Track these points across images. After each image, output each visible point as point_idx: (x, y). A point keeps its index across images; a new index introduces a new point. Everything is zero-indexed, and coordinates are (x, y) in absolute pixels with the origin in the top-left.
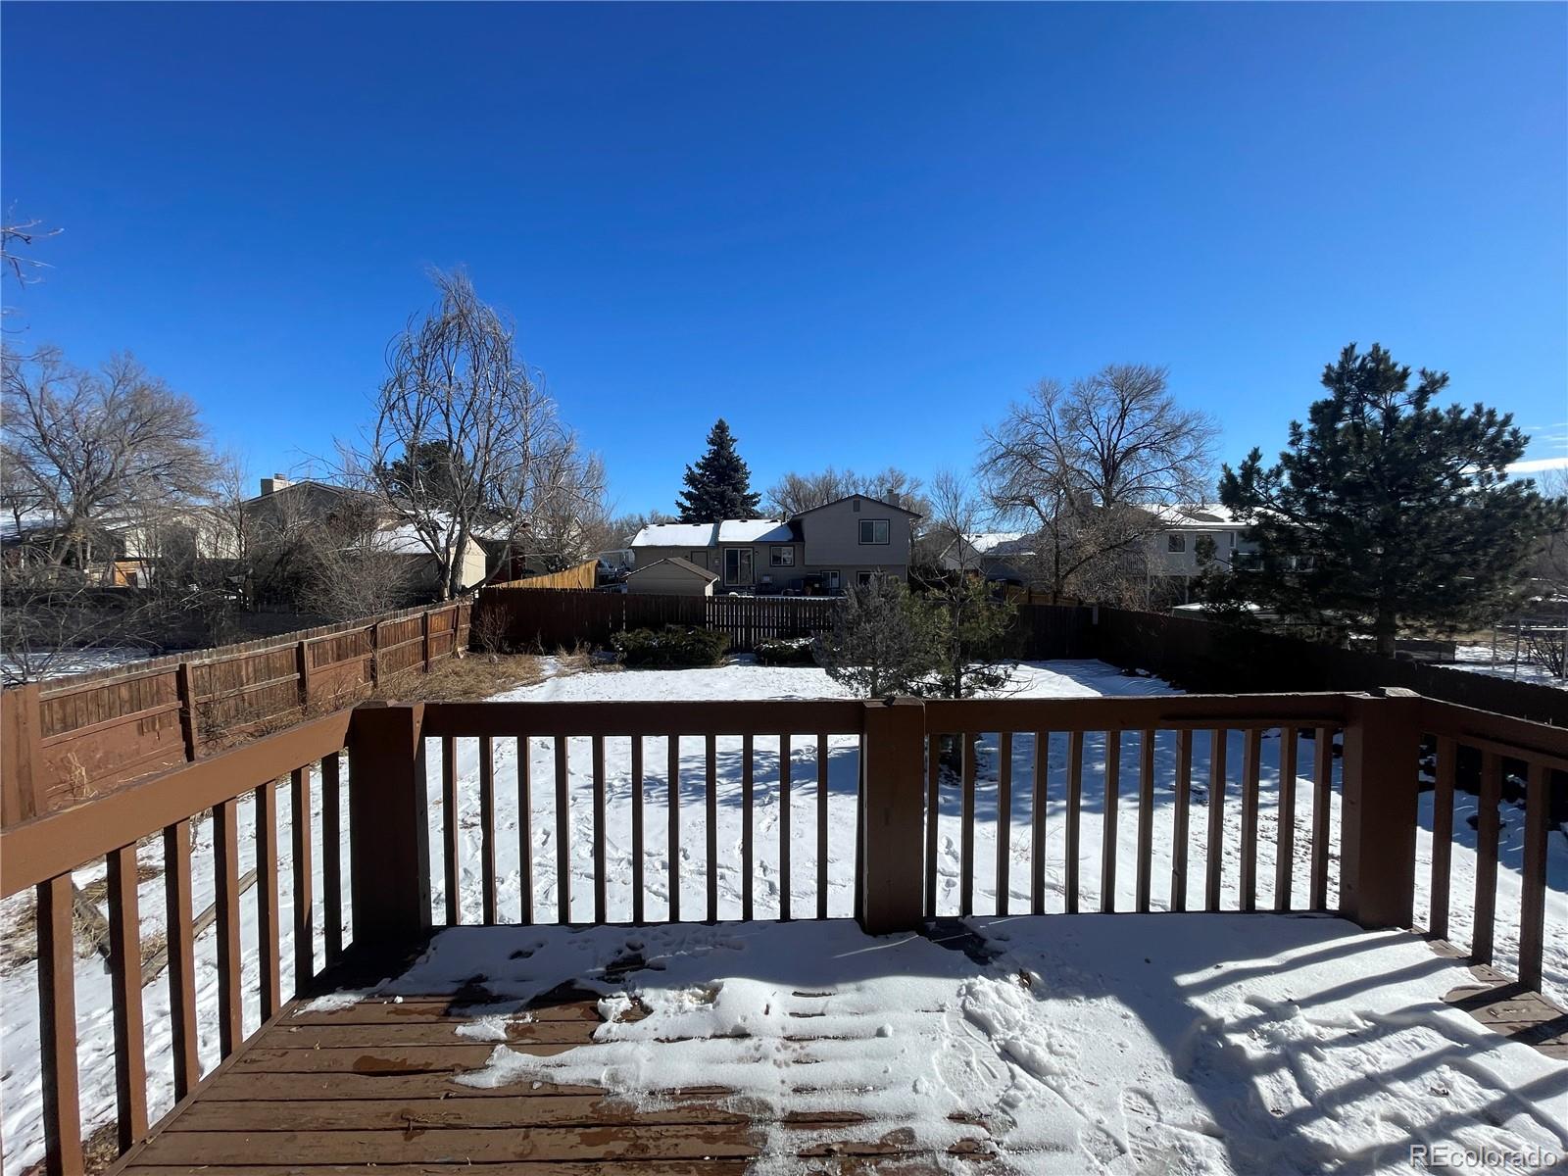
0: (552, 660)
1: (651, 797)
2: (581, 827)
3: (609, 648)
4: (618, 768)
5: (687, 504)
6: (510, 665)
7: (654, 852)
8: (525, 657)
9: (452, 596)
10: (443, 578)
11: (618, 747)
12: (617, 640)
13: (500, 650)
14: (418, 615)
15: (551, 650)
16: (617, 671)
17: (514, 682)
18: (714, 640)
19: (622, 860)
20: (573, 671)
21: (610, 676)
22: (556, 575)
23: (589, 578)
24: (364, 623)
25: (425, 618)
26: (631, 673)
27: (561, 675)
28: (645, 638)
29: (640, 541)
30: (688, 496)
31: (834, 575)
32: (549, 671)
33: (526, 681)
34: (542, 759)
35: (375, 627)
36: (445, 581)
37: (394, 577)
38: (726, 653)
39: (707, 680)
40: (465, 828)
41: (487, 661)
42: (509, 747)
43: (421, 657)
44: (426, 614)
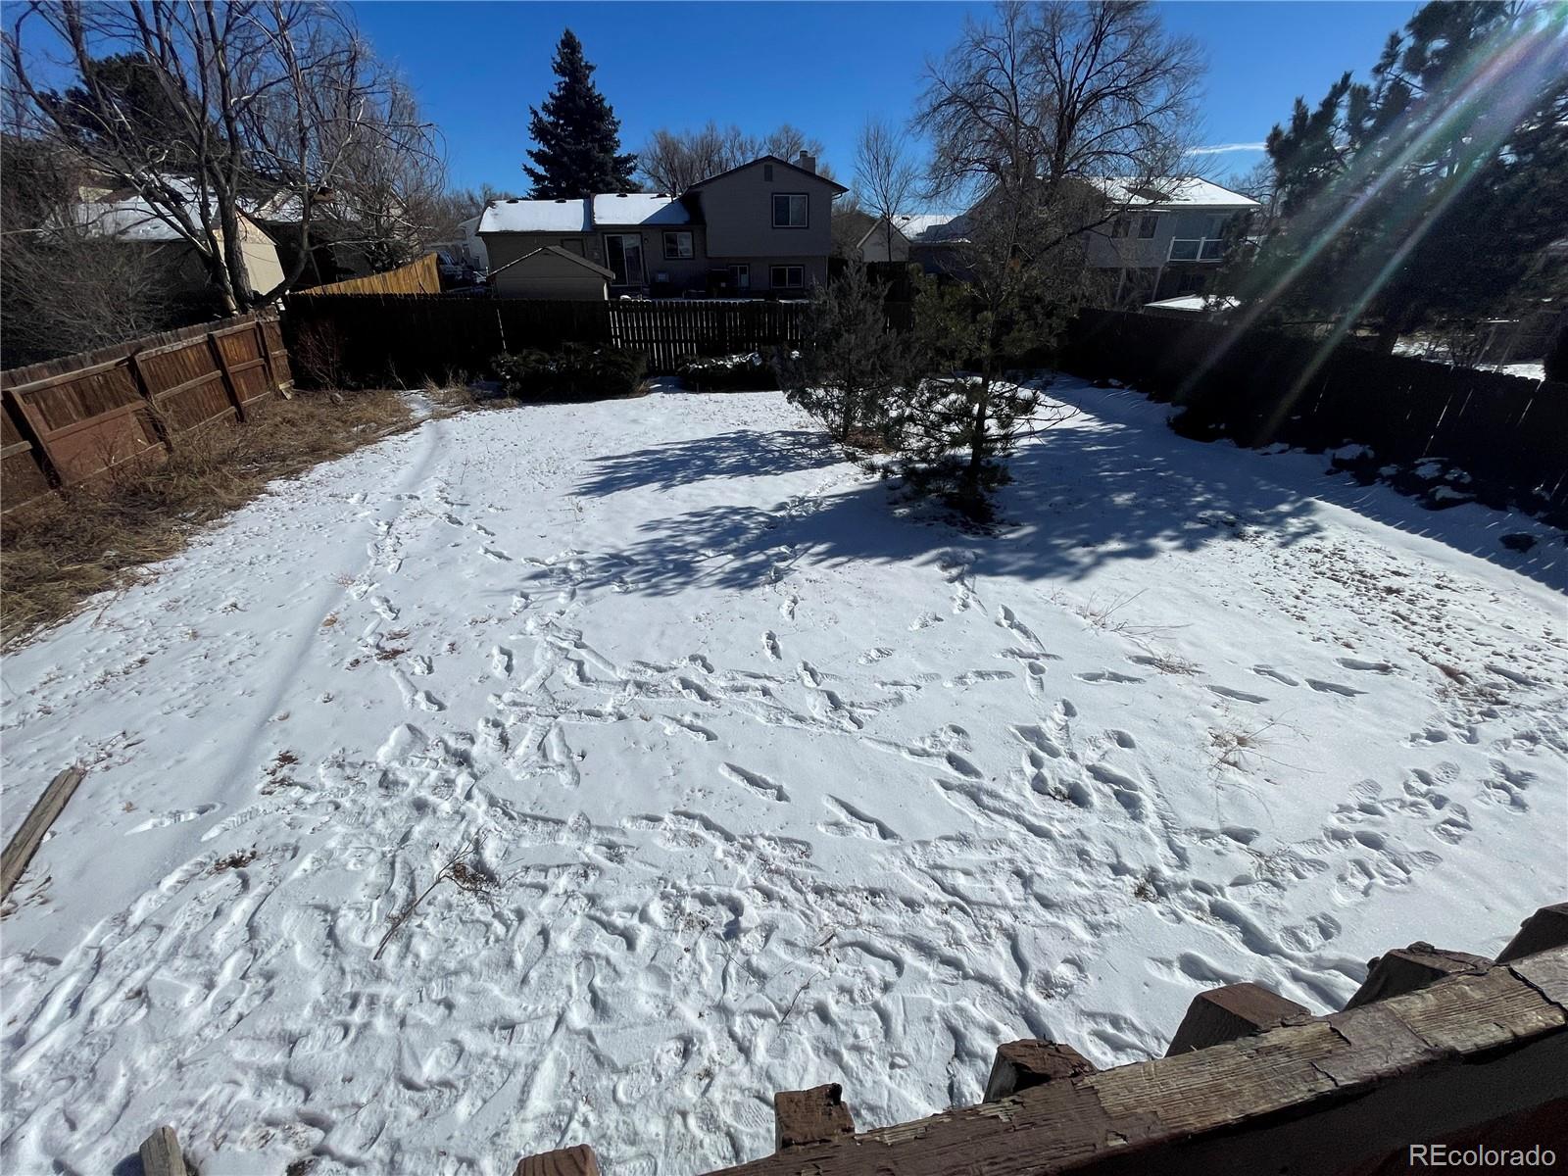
0: (417, 395)
1: (626, 583)
2: (549, 638)
3: (492, 376)
4: (566, 545)
5: (540, 170)
6: (363, 405)
7: (664, 666)
8: (380, 394)
9: (243, 310)
10: (218, 278)
11: (555, 515)
12: (500, 366)
13: (341, 385)
14: (199, 338)
15: (414, 383)
16: (511, 406)
17: (378, 429)
18: (629, 360)
19: (626, 683)
20: (453, 410)
21: (504, 414)
22: (387, 274)
23: (432, 278)
24: (110, 356)
25: (211, 342)
26: (530, 408)
27: (437, 416)
28: (538, 361)
29: (489, 224)
30: (539, 158)
31: (743, 271)
32: (420, 413)
33: (393, 428)
34: (458, 541)
35: (131, 360)
36: (223, 284)
37: (134, 281)
38: (645, 377)
39: (632, 414)
40: (386, 658)
41: (328, 401)
42: (404, 526)
43: (226, 401)
44: (211, 337)
